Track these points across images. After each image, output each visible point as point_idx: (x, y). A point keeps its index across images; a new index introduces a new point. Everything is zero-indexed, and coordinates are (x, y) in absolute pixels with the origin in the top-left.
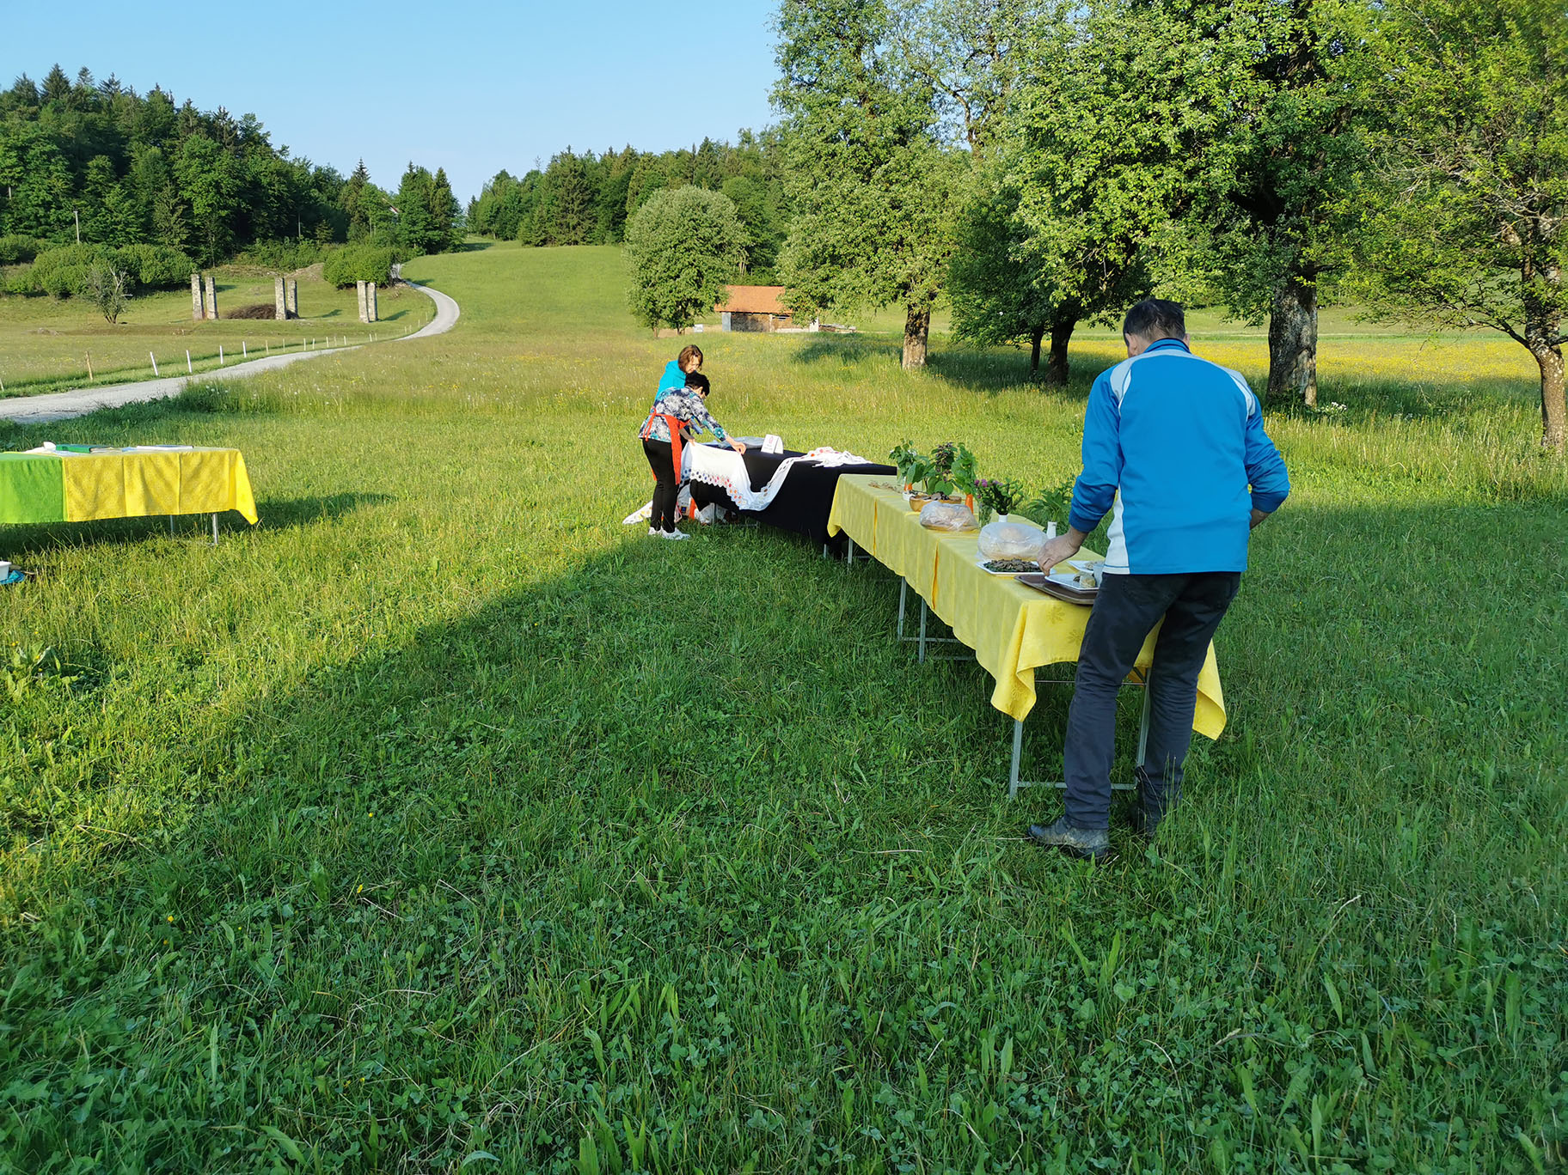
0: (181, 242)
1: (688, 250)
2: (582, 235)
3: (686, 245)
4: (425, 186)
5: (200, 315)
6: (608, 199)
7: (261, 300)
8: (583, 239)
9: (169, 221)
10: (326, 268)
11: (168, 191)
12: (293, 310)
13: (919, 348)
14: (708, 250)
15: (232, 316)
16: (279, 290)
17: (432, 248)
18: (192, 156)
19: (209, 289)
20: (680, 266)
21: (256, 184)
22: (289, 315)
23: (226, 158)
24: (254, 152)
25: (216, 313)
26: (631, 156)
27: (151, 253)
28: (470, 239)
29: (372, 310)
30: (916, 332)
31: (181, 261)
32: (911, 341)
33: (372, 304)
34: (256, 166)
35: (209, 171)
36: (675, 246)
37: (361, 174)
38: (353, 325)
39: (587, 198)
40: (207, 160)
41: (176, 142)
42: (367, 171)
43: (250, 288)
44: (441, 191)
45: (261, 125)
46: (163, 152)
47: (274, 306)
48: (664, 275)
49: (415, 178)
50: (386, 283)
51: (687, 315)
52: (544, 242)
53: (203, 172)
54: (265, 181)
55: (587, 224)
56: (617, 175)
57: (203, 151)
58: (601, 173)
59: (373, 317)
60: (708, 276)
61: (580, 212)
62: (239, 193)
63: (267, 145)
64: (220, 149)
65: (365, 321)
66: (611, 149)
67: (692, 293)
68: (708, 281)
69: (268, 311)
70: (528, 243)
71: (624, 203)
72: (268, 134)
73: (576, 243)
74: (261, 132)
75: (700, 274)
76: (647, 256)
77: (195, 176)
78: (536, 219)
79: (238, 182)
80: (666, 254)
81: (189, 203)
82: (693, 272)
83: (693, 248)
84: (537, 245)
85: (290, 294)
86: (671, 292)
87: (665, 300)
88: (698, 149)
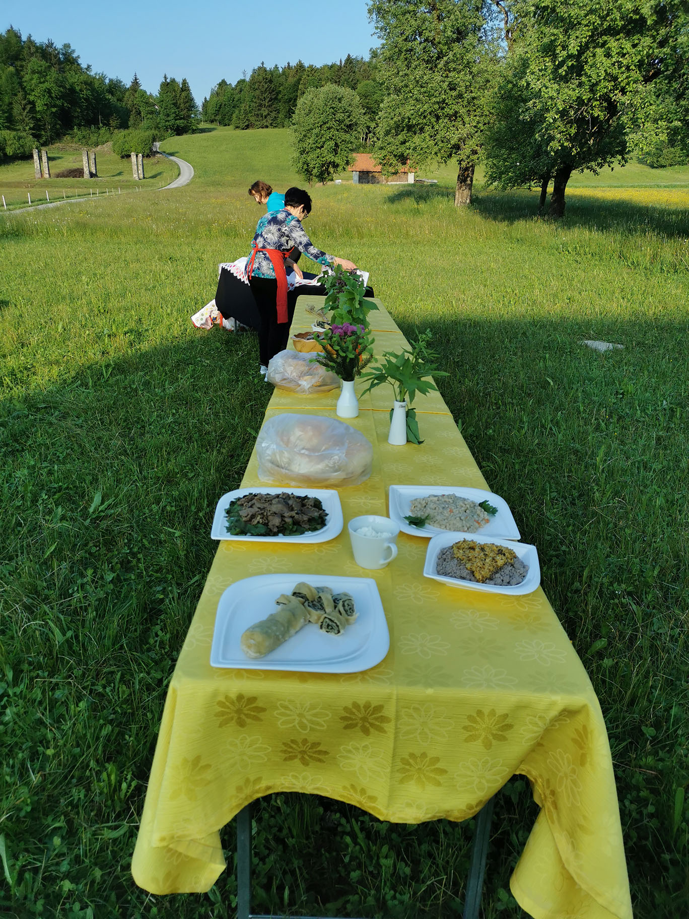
0: (30, 129)
1: (329, 128)
2: (270, 122)
3: (328, 125)
4: (174, 90)
5: (39, 175)
6: (286, 97)
7: (75, 166)
9: (22, 115)
10: (114, 144)
11: (20, 95)
12: (94, 172)
13: (466, 192)
14: (342, 129)
15: (58, 176)
16: (85, 159)
17: (180, 131)
18: (33, 72)
19: (44, 159)
20: (324, 139)
21: (72, 90)
22: (92, 175)
23: (53, 74)
24: (70, 70)
25: (49, 174)
26: (300, 66)
27: (12, 136)
28: (202, 125)
29: (140, 172)
30: (464, 181)
31: (30, 141)
32: (461, 187)
33: (140, 168)
34: (73, 79)
35: (44, 82)
36: (321, 126)
37: (136, 83)
38: (129, 181)
39: (273, 97)
40: (42, 74)
41: (24, 63)
42: (141, 81)
43: (71, 158)
44: (184, 94)
45: (74, 51)
46: (17, 70)
47: (83, 169)
48: (313, 146)
49: (168, 86)
50: (150, 154)
51: (329, 173)
52: (247, 127)
53: (40, 83)
54: (78, 88)
55: (273, 114)
56: (292, 80)
57: (40, 69)
58: (282, 80)
59: (141, 176)
60: (342, 146)
61: (269, 106)
62: (62, 97)
63: (79, 65)
64: (49, 67)
65: (137, 178)
66: (289, 63)
67: (330, 158)
68: (341, 150)
69: (78, 173)
70: (237, 127)
71: (295, 99)
72: (78, 57)
73: (267, 127)
74: (75, 55)
75: (336, 145)
76: (304, 133)
77: (36, 86)
78: (242, 111)
79: (61, 89)
80: (316, 131)
81: (33, 103)
82: (332, 143)
83: (332, 127)
84: (243, 129)
85: (92, 161)
86: (318, 157)
87: (315, 162)
88: (343, 62)
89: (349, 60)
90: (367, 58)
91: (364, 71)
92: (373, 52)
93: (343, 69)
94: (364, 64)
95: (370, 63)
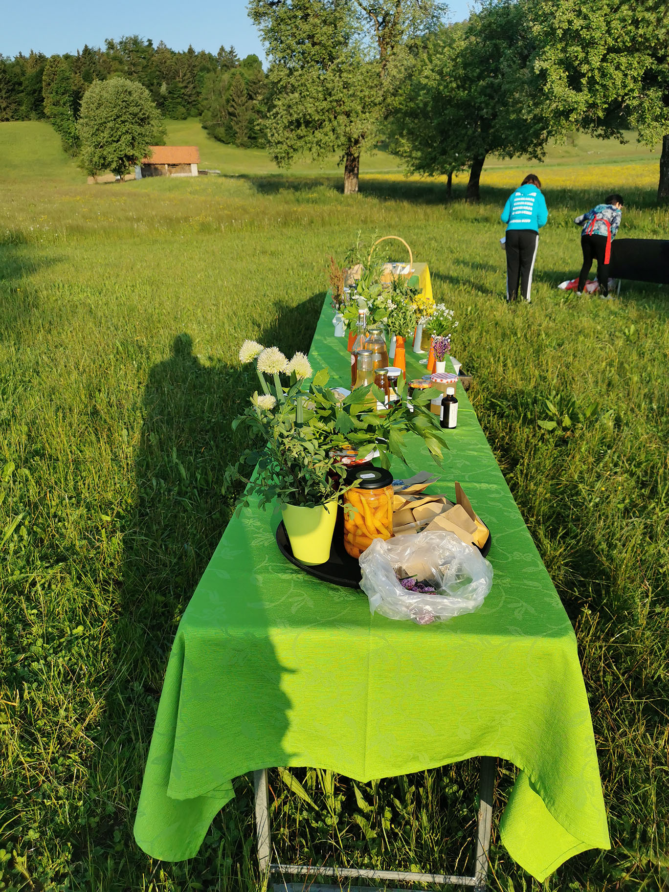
1: (123, 122)
2: (11, 114)
3: (122, 119)
6: (29, 88)
8: (12, 117)
14: (136, 122)
20: (119, 133)
32: (349, 177)
36: (115, 120)
39: (10, 88)
48: (109, 140)
51: (125, 166)
55: (13, 106)
56: (31, 71)
58: (17, 70)
60: (139, 139)
61: (7, 98)
66: (20, 53)
68: (139, 143)
71: (40, 91)
73: (7, 120)
75: (133, 138)
80: (110, 124)
82: (129, 137)
83: (127, 121)
86: (115, 151)
87: (112, 156)
88: (81, 53)
89: (86, 50)
90: (104, 48)
91: (104, 61)
92: (109, 43)
93: (83, 60)
94: (102, 54)
95: (108, 54)
